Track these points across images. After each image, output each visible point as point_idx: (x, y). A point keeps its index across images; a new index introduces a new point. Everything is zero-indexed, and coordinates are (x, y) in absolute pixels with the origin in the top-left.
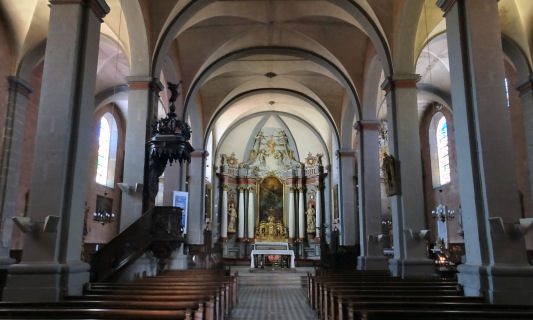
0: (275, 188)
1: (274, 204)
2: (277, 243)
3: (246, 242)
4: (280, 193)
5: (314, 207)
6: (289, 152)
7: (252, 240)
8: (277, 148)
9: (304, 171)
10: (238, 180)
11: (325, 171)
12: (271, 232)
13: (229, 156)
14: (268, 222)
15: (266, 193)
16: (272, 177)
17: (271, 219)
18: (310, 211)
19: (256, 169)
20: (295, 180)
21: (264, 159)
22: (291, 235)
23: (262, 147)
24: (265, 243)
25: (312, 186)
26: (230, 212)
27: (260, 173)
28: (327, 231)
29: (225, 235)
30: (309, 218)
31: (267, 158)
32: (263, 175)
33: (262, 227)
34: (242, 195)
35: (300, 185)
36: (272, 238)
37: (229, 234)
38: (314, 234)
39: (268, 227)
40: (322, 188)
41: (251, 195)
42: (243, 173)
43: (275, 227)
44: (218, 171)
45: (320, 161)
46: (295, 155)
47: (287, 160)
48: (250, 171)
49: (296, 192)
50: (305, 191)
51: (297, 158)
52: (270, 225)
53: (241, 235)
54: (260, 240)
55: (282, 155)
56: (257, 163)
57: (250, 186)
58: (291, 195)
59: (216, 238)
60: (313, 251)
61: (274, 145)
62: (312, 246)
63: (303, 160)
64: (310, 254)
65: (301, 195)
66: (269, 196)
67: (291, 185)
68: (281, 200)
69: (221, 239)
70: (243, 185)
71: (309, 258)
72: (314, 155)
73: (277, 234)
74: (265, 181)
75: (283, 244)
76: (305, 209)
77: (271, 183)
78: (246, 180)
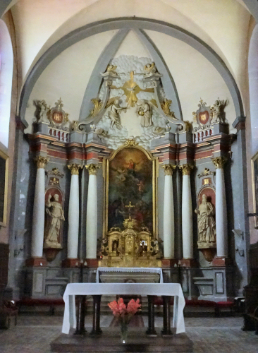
0: (138, 168)
1: (135, 196)
2: (142, 269)
3: (82, 267)
4: (146, 176)
5: (210, 200)
6: (163, 102)
7: (93, 264)
8: (142, 96)
9: (190, 135)
10: (68, 151)
11: (233, 131)
12: (129, 248)
13: (52, 105)
14: (123, 228)
15: (120, 177)
16: (131, 148)
17: (129, 223)
18: (202, 208)
19: (104, 133)
20: (175, 151)
21: (117, 115)
22: (168, 252)
23: (114, 94)
24: (117, 268)
25: (207, 162)
26: (51, 209)
27: (110, 141)
28: (239, 244)
29: (38, 252)
30: (201, 222)
31: (122, 114)
32: (115, 145)
33: (113, 238)
34: (75, 178)
35: (183, 161)
36: (130, 259)
37: (47, 250)
38: (213, 251)
39: (123, 238)
40: (226, 163)
41: (92, 179)
42: (78, 138)
43: (138, 239)
44: (29, 130)
45: (222, 115)
46: (174, 109)
47: (160, 119)
48: (91, 136)
49: (176, 173)
50: (193, 173)
51: (177, 114)
52: (128, 234)
53: (73, 253)
54: (109, 263)
55: (150, 110)
56: (105, 123)
57: (91, 162)
58: (168, 180)
59: (20, 259)
60: (210, 283)
61: (137, 89)
62: (208, 275)
63: (189, 117)
64: (203, 290)
65: (186, 178)
66: (127, 182)
67: (167, 161)
68: (148, 190)
69: (30, 261)
70: (77, 161)
71: (201, 298)
72: (211, 103)
73: (141, 252)
74: (120, 155)
75: (153, 269)
76: (194, 205)
77: (130, 158)
78: (84, 151)
